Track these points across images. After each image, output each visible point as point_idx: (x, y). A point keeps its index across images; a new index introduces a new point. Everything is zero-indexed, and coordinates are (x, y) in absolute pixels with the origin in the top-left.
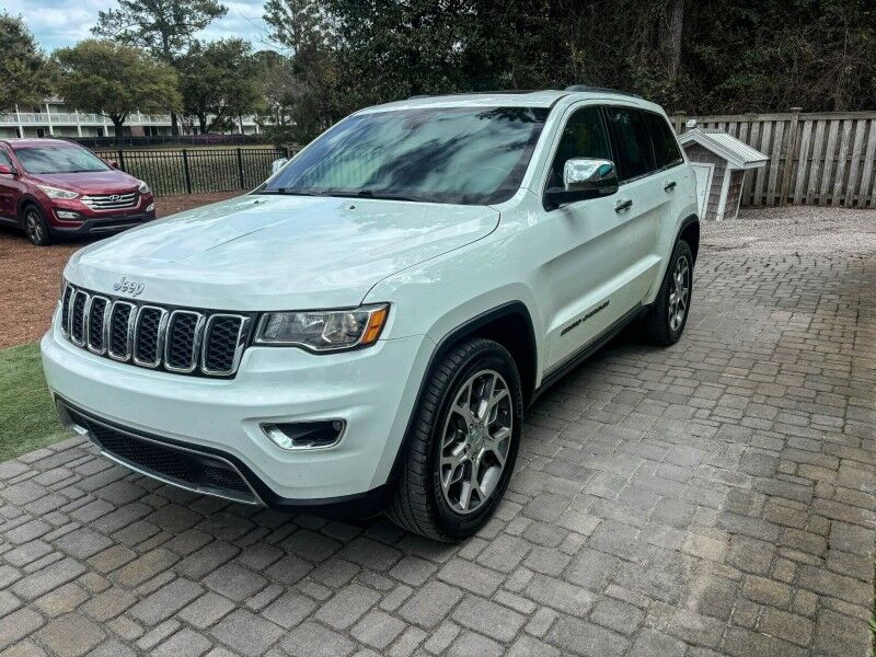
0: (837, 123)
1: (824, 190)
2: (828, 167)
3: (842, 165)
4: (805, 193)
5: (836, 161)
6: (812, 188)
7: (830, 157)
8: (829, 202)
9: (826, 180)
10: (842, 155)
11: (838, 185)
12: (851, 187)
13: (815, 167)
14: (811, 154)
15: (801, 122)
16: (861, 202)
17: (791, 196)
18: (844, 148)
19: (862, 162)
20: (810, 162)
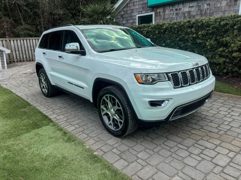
0: (19, 40)
1: (22, 58)
2: (20, 52)
3: (24, 51)
4: (17, 59)
5: (22, 50)
6: (18, 58)
7: (20, 49)
8: (24, 61)
9: (21, 55)
10: (23, 49)
11: (25, 56)
12: (28, 56)
13: (17, 52)
14: (15, 49)
15: (10, 41)
16: (31, 60)
17: (13, 60)
18: (23, 47)
19: (28, 50)
20: (15, 51)
